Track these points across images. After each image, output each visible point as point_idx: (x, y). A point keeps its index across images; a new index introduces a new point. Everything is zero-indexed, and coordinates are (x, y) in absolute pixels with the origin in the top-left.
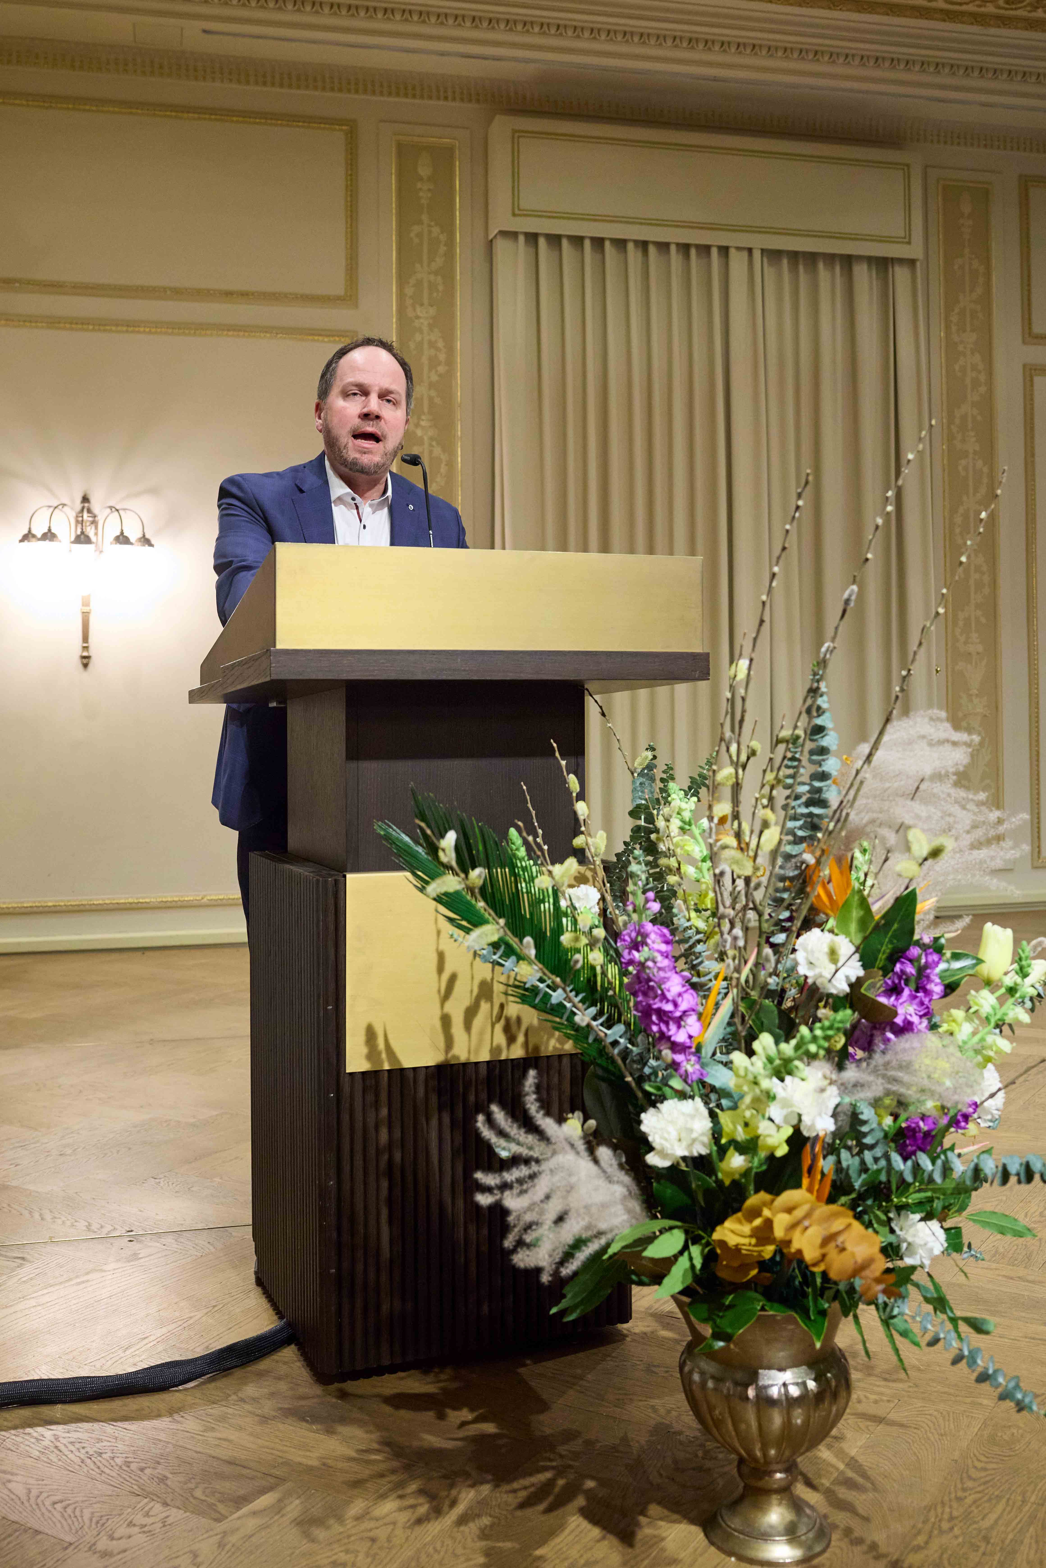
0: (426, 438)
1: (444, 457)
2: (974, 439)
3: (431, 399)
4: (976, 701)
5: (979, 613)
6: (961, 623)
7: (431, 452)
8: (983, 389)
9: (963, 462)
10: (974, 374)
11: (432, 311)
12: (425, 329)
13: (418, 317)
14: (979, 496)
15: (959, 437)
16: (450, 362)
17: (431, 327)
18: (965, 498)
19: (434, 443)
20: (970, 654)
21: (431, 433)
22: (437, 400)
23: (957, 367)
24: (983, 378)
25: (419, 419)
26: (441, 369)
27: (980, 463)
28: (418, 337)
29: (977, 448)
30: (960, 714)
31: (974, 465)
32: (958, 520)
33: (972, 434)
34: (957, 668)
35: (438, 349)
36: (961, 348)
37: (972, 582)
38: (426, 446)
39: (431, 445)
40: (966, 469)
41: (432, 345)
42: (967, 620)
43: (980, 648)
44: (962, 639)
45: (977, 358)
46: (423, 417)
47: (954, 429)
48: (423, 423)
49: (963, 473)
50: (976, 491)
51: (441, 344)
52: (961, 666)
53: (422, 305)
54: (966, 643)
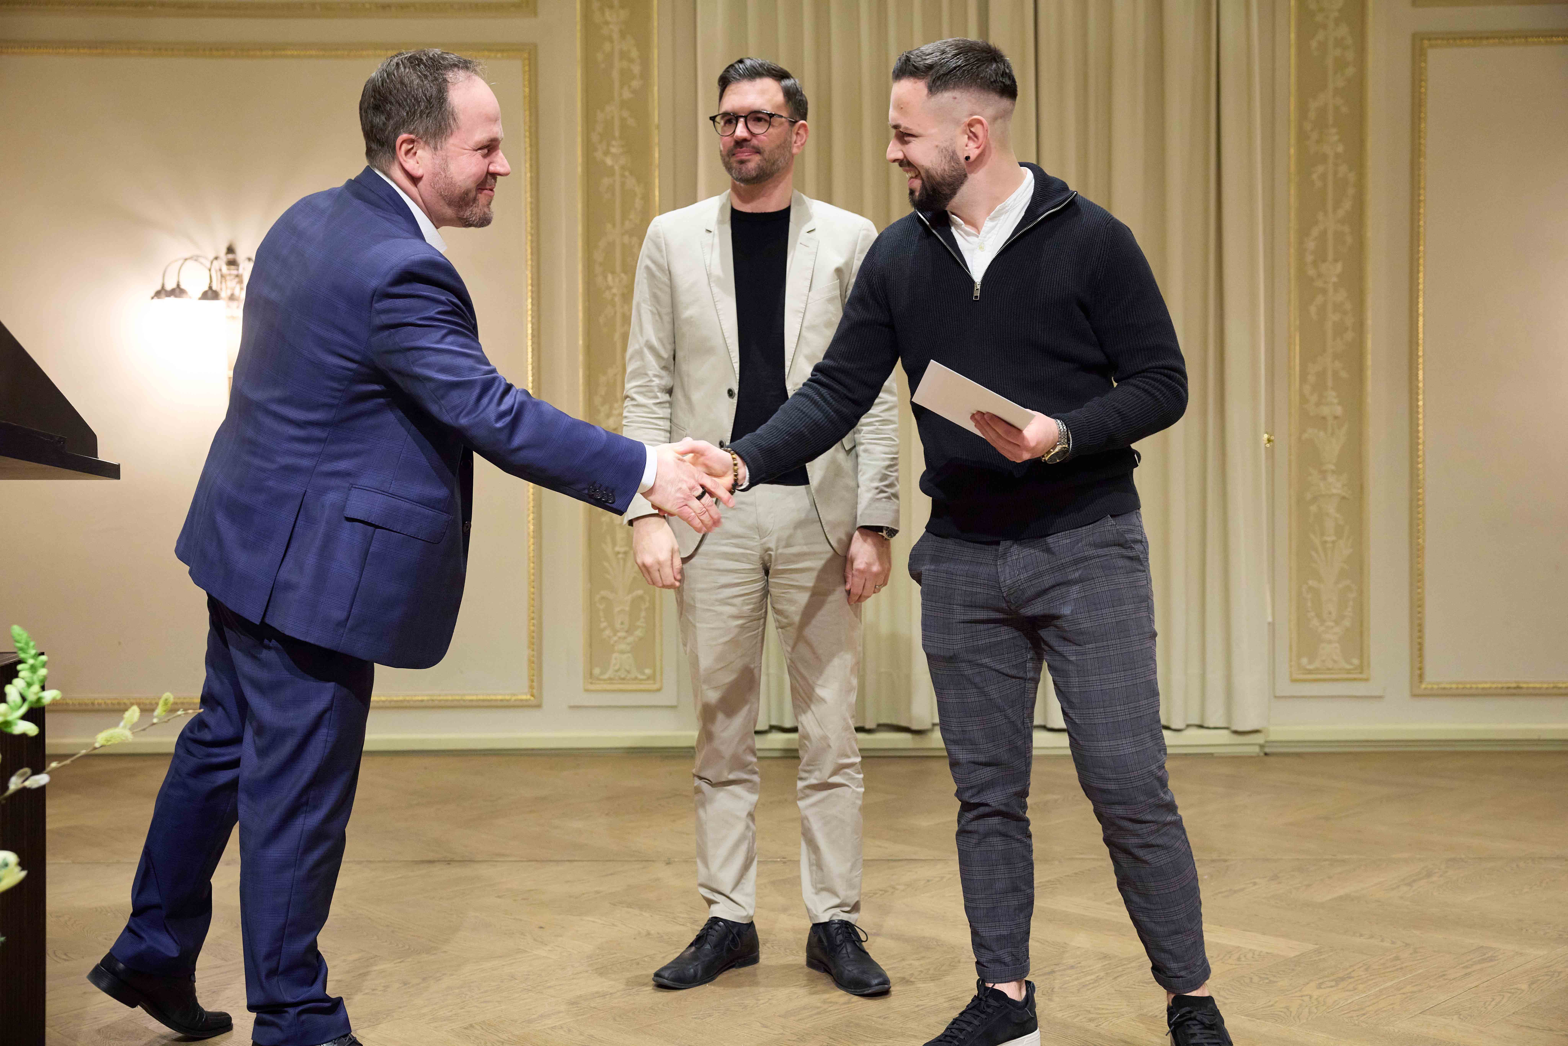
0: (616, 168)
1: (639, 190)
2: (1336, 138)
3: (623, 120)
4: (1331, 479)
5: (1338, 365)
6: (1312, 378)
7: (623, 184)
8: (1350, 71)
9: (1320, 169)
10: (1338, 52)
11: (624, 14)
12: (616, 36)
13: (607, 23)
14: (1341, 213)
15: (1314, 136)
16: (645, 74)
17: (623, 35)
18: (1320, 216)
19: (627, 173)
20: (1324, 418)
21: (623, 161)
22: (631, 122)
23: (1314, 44)
24: (1350, 55)
25: (609, 145)
26: (636, 84)
27: (1343, 169)
28: (607, 46)
29: (1340, 149)
30: (1309, 496)
31: (1335, 173)
32: (1311, 245)
33: (1334, 130)
34: (1306, 436)
35: (631, 61)
36: (1319, 18)
37: (1329, 326)
38: (617, 178)
39: (623, 176)
40: (1323, 177)
41: (624, 55)
42: (1322, 375)
43: (1339, 411)
44: (1314, 398)
45: (1343, 30)
46: (614, 143)
47: (1308, 126)
48: (613, 150)
49: (1319, 184)
50: (1337, 205)
51: (634, 54)
52: (1310, 432)
53: (611, 7)
54: (1318, 404)
